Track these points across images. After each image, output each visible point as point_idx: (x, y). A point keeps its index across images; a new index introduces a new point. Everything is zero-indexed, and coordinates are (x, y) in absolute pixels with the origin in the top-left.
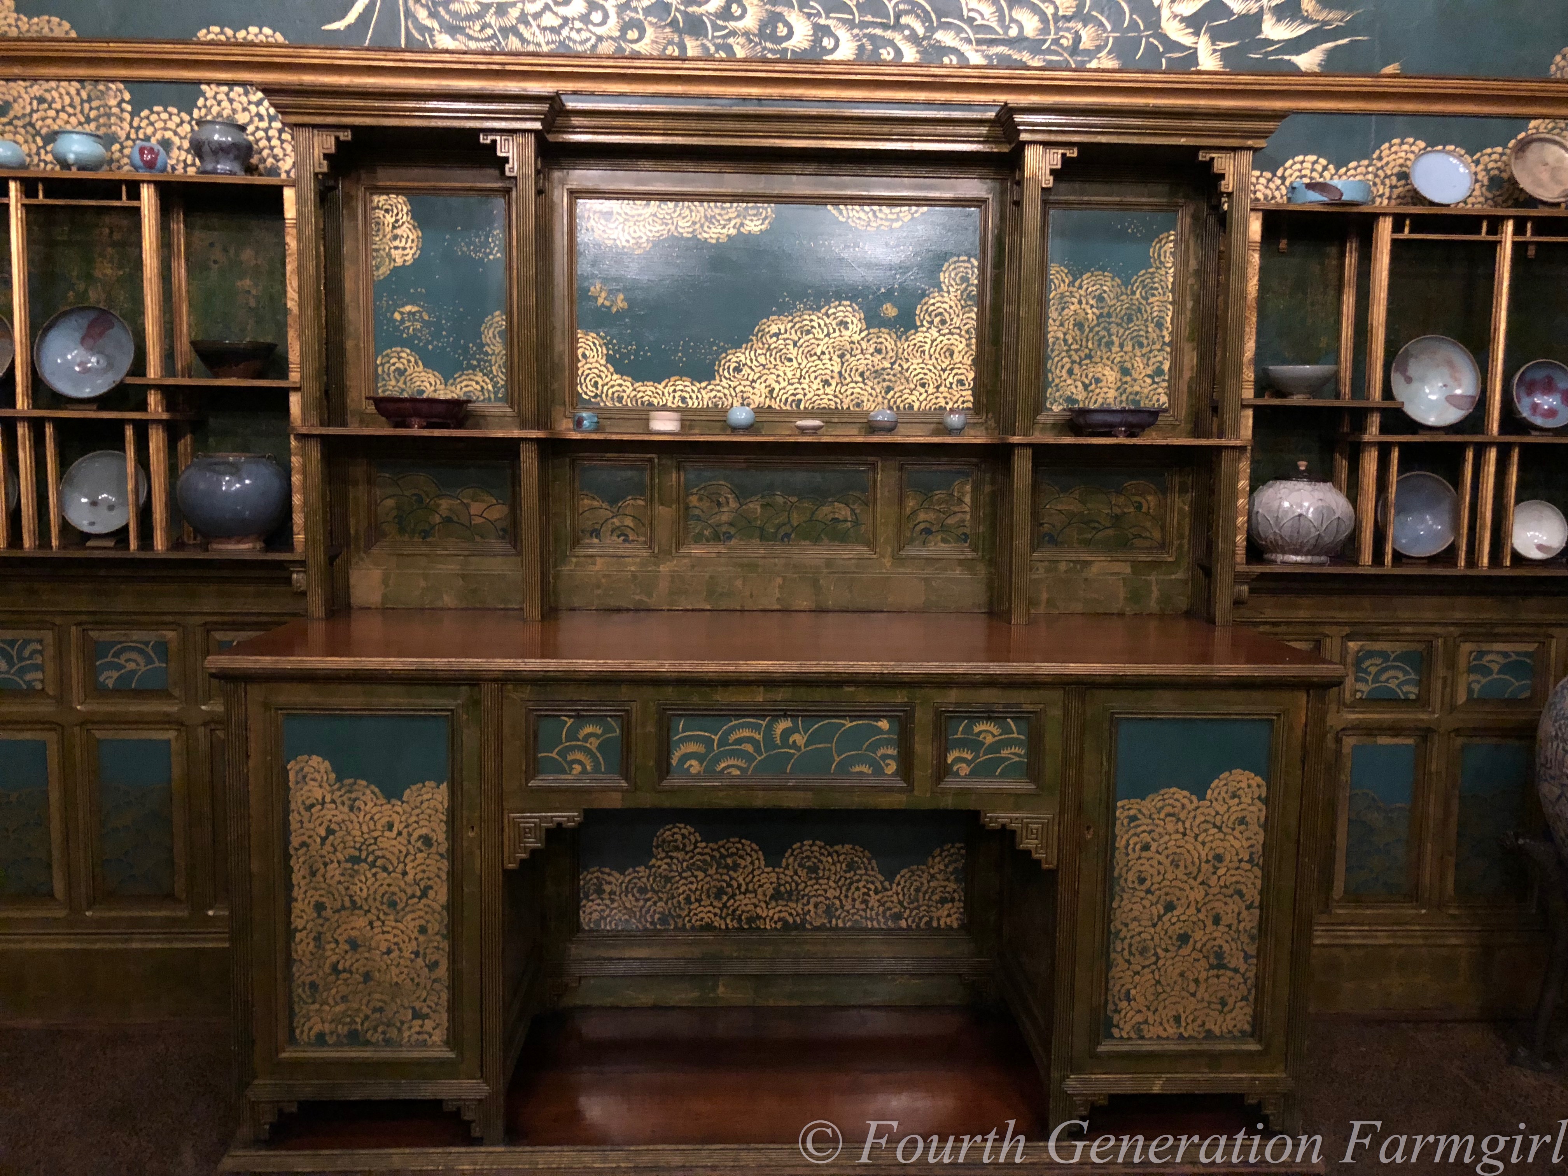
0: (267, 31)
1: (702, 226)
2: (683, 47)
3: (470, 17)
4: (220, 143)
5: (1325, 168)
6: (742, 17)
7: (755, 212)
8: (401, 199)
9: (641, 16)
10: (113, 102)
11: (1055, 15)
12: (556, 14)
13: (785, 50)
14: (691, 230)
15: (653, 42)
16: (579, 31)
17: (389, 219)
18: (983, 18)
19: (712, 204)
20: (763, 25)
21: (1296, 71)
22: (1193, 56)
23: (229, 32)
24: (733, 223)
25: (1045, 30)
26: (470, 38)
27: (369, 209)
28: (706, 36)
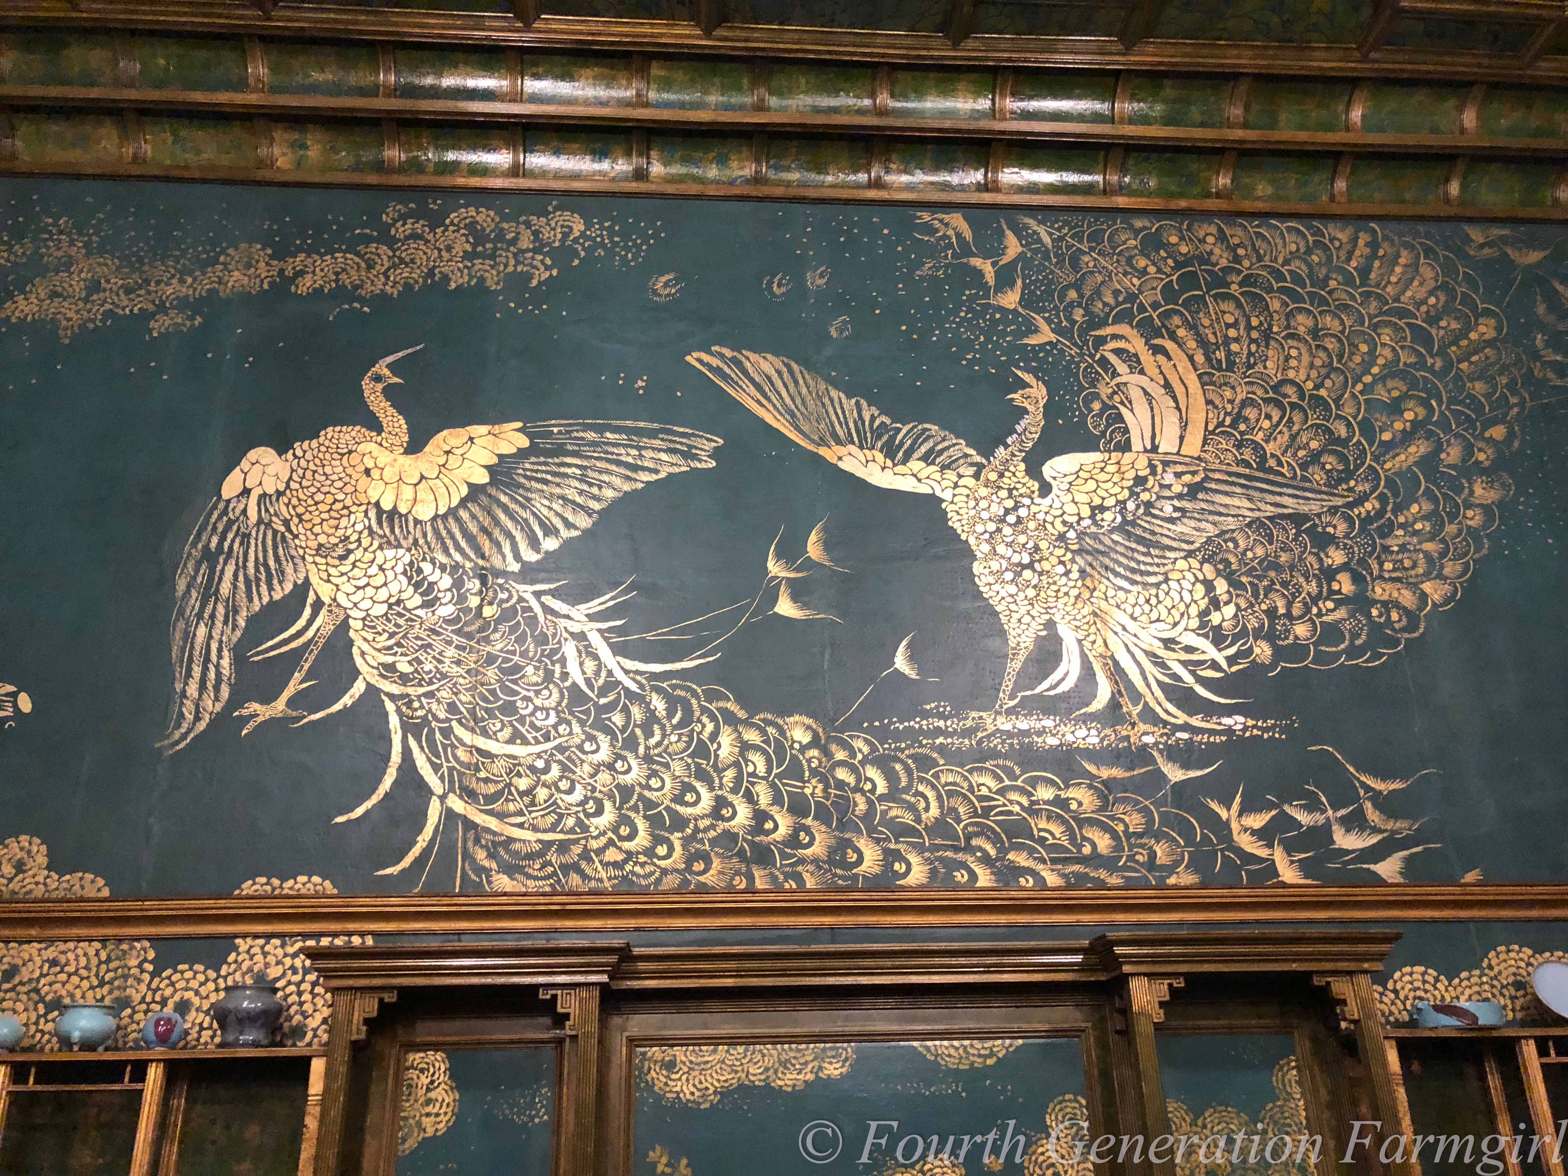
0: (316, 879)
1: (776, 1072)
2: (751, 878)
3: (531, 856)
4: (247, 1011)
5: (1437, 980)
6: (810, 844)
7: (833, 1053)
8: (439, 1056)
9: (707, 847)
10: (133, 962)
11: (1126, 832)
12: (620, 848)
13: (856, 876)
14: (763, 1077)
15: (720, 872)
16: (643, 865)
17: (425, 1080)
18: (1054, 838)
19: (786, 1046)
20: (832, 851)
21: (1378, 881)
22: (1271, 870)
23: (276, 882)
24: (810, 1066)
25: (1118, 848)
26: (530, 877)
27: (401, 1068)
28: (774, 865)
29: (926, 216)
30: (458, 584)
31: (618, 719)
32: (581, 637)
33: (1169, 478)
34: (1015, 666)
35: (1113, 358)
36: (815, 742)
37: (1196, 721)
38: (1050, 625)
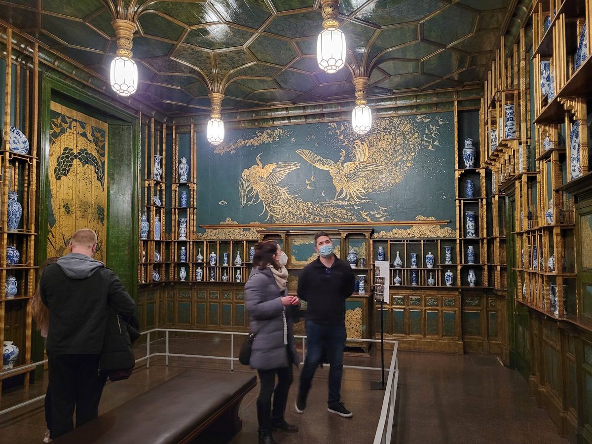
0: (258, 222)
2: (304, 222)
3: (280, 219)
6: (311, 217)
9: (299, 218)
10: (241, 231)
12: (289, 218)
13: (316, 221)
14: (305, 243)
15: (300, 221)
16: (292, 220)
18: (340, 216)
20: (313, 218)
21: (381, 221)
22: (367, 220)
23: (254, 222)
26: (280, 221)
28: (307, 220)
29: (330, 124)
30: (270, 186)
31: (289, 203)
32: (284, 192)
33: (361, 165)
34: (337, 194)
35: (356, 146)
36: (312, 205)
37: (360, 201)
38: (342, 188)
